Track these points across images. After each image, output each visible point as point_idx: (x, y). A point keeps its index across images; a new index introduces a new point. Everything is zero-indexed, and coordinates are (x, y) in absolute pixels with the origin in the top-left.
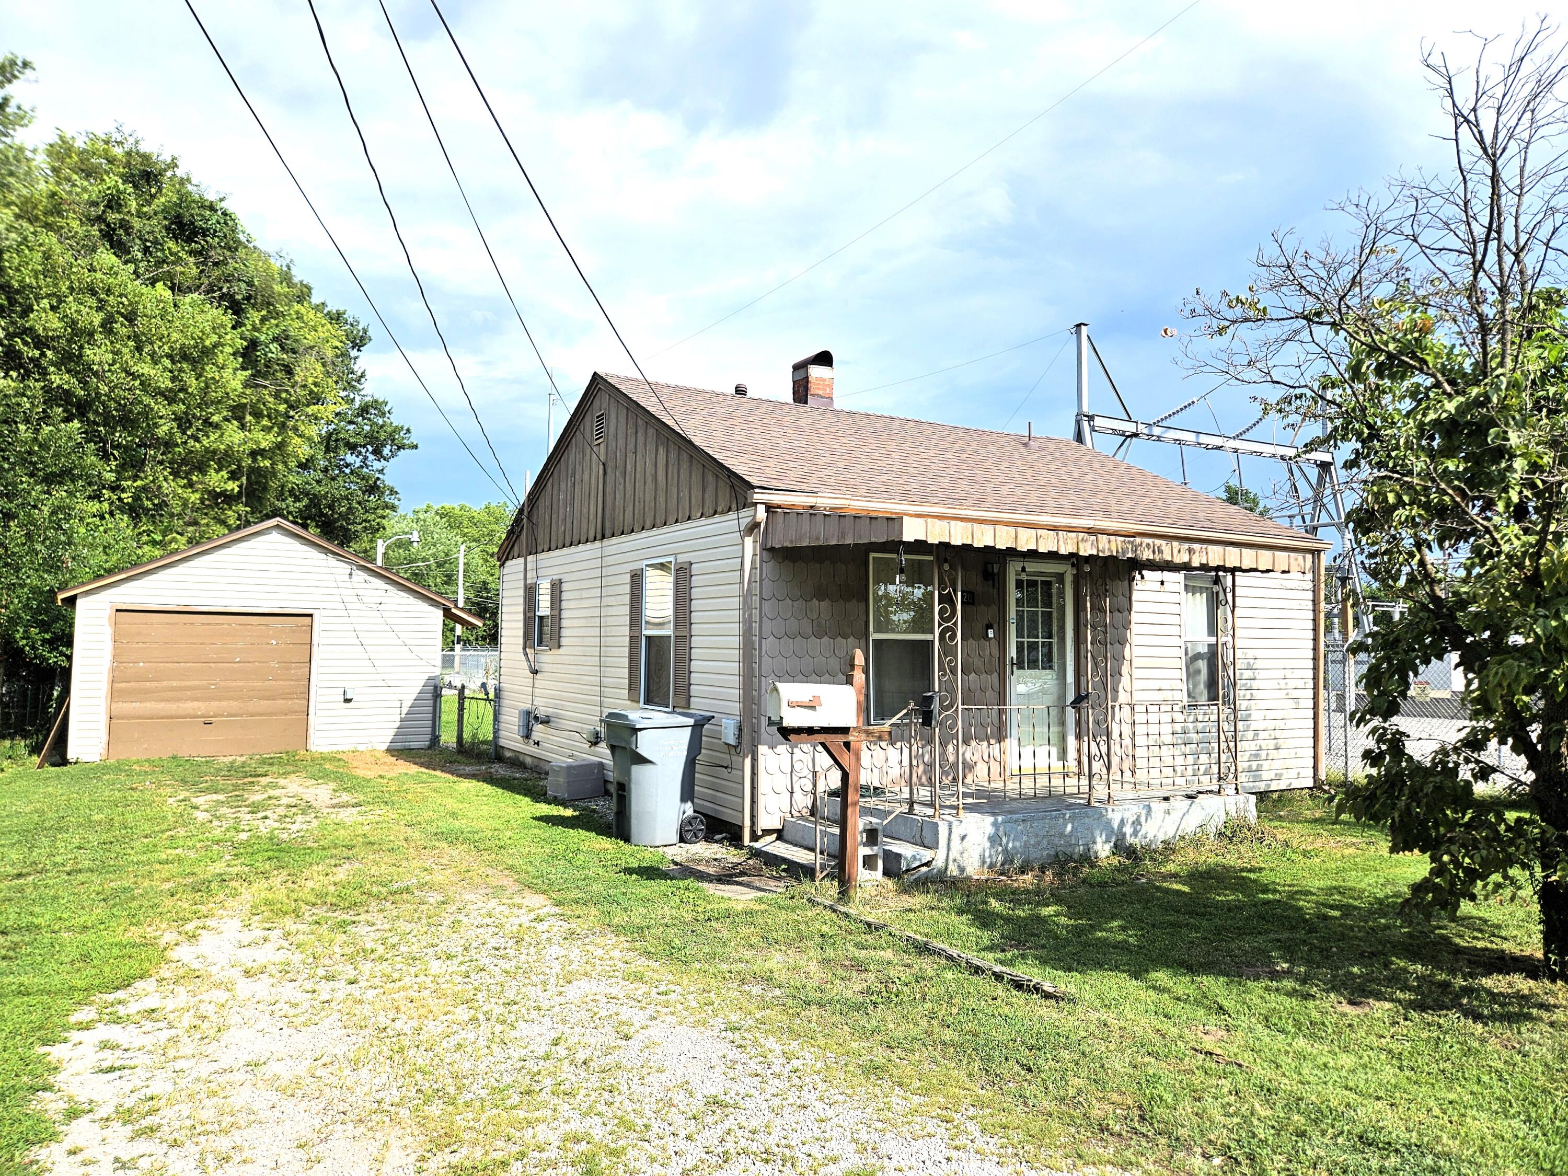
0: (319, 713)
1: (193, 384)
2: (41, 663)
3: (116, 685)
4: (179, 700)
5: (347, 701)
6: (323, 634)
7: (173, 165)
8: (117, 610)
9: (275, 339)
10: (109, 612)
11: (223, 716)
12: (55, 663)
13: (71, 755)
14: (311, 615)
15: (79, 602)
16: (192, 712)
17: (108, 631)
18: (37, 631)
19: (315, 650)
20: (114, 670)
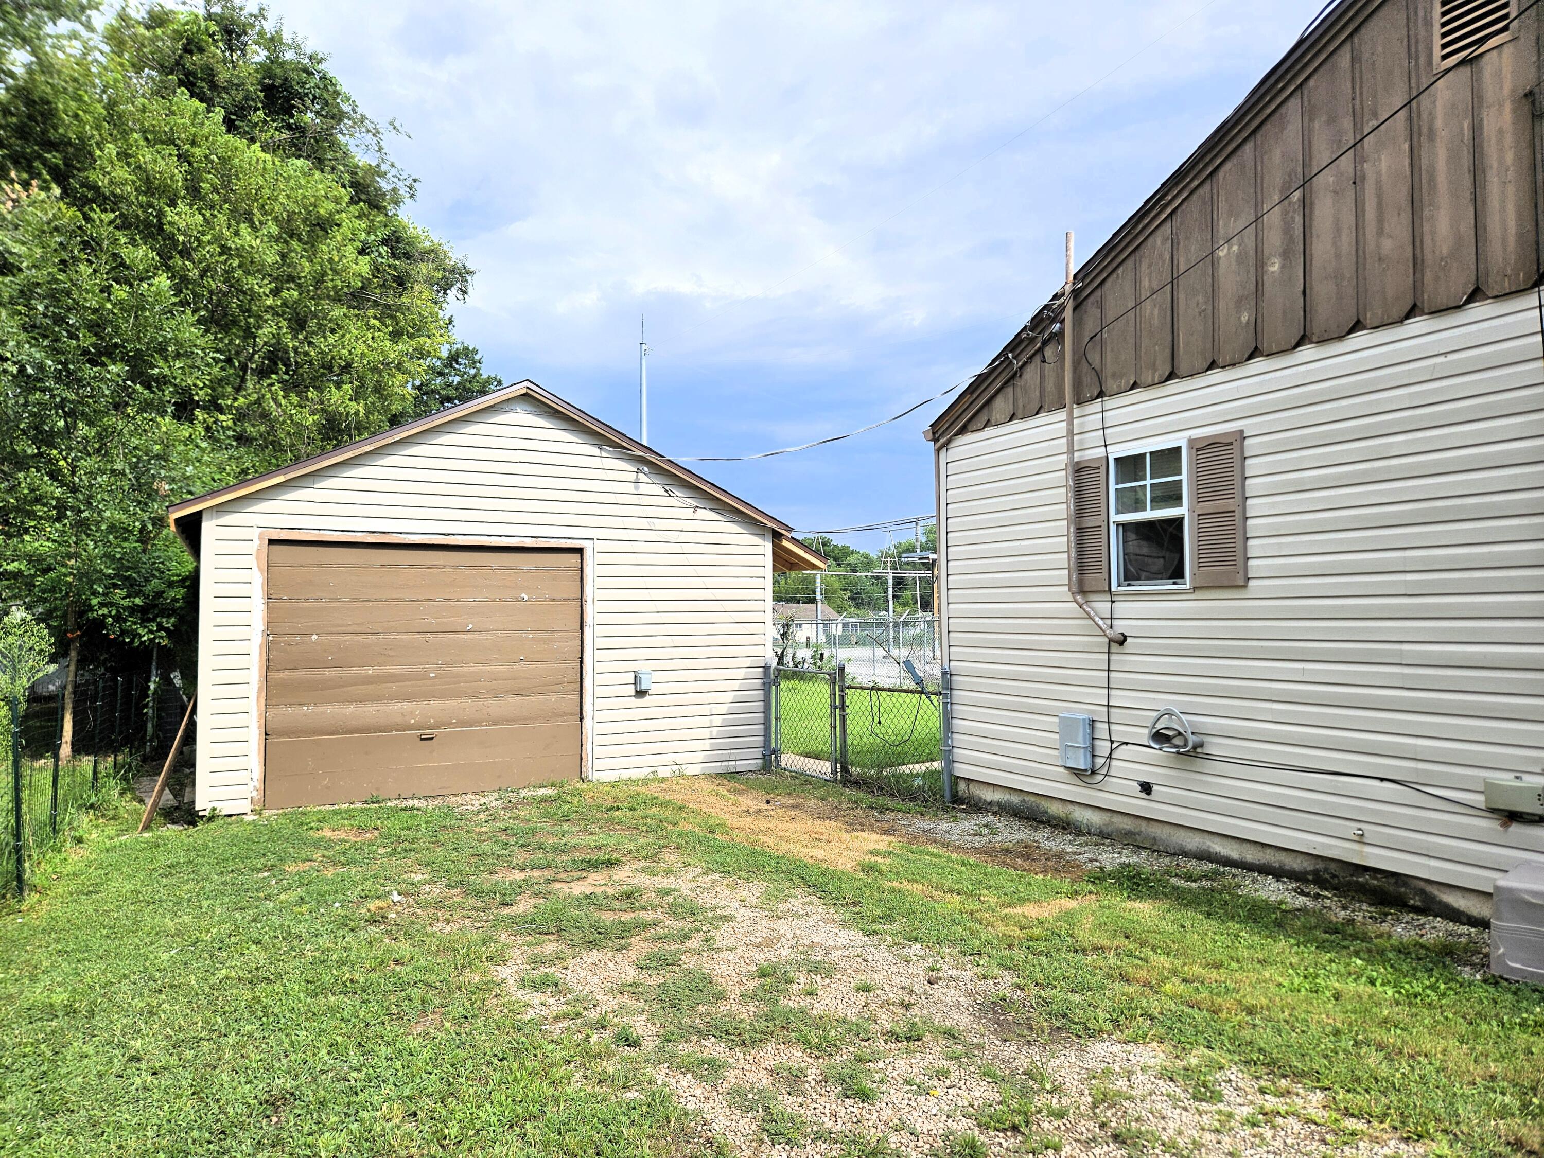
0: (599, 716)
1: (306, 268)
2: (132, 641)
3: (274, 675)
4: (378, 699)
5: (641, 693)
6: (601, 582)
7: (261, 14)
8: (272, 542)
9: (385, 242)
10: (256, 545)
11: (450, 724)
12: (151, 640)
13: (202, 803)
14: (580, 551)
15: (209, 529)
16: (399, 720)
17: (257, 579)
18: (124, 593)
19: (589, 609)
20: (269, 650)
